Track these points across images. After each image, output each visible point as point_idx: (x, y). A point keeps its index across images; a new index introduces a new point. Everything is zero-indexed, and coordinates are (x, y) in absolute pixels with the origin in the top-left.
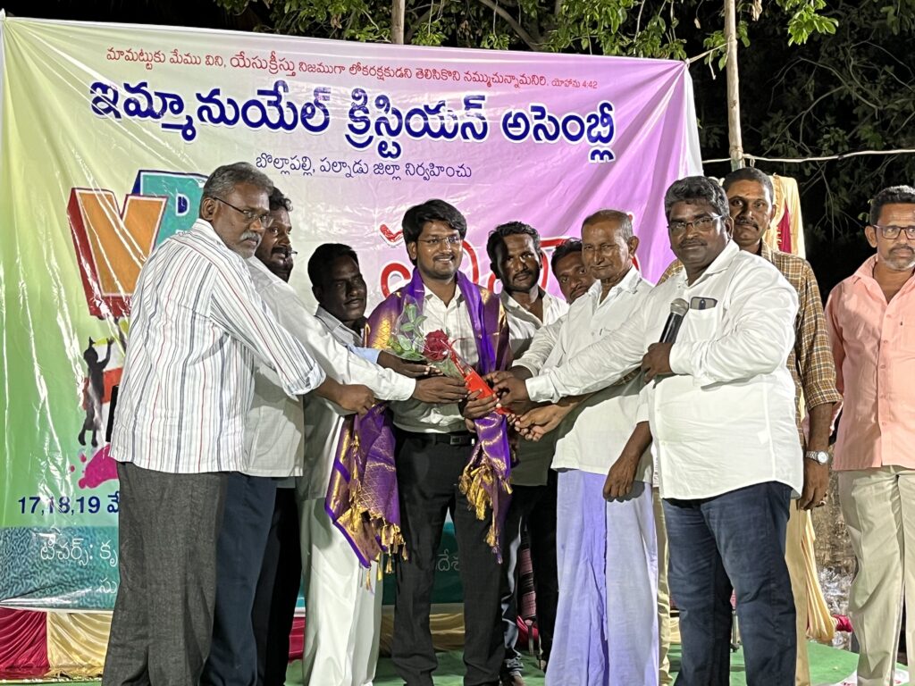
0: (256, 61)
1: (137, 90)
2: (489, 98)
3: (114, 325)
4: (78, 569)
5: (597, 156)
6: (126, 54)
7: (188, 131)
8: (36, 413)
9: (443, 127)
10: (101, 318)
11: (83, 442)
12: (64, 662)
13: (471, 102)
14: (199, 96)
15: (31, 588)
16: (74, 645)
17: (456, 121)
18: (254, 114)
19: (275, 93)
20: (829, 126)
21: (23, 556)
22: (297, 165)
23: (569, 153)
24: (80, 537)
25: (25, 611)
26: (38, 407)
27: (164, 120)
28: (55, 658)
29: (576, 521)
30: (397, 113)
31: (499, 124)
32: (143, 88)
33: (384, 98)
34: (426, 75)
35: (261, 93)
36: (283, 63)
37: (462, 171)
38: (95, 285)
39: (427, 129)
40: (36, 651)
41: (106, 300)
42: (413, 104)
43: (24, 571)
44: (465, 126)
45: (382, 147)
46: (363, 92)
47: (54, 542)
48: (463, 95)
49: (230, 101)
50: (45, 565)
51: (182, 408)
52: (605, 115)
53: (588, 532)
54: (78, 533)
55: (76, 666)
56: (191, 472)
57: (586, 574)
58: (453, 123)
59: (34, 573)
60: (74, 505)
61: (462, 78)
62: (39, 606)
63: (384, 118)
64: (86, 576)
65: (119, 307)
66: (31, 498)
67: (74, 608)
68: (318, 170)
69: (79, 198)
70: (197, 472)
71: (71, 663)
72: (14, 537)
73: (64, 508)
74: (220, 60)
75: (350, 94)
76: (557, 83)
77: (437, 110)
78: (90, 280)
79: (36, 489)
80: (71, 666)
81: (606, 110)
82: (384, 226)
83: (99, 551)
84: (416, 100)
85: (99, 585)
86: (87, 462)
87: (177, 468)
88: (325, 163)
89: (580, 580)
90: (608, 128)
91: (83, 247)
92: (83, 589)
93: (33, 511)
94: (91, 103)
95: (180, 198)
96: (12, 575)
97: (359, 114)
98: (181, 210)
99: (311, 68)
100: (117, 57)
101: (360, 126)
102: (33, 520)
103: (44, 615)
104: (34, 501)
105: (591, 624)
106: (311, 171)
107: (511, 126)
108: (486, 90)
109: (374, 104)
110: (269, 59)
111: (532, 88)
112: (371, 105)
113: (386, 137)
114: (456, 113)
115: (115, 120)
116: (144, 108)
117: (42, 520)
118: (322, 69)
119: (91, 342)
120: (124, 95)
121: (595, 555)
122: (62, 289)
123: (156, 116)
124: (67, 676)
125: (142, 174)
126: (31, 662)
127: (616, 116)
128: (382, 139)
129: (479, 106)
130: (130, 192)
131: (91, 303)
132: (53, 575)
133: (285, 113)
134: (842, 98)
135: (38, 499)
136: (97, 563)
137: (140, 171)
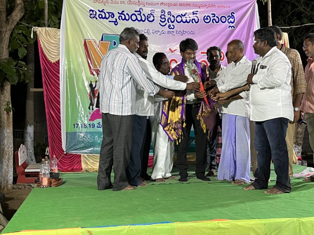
0: (134, 2)
1: (102, 11)
2: (200, 11)
3: (97, 77)
4: (89, 143)
5: (230, 27)
6: (98, 1)
7: (116, 23)
8: (77, 101)
9: (186, 20)
10: (94, 75)
11: (90, 109)
12: (86, 168)
13: (194, 13)
14: (118, 13)
15: (77, 148)
16: (89, 163)
17: (190, 18)
18: (134, 18)
19: (140, 11)
20: (295, 20)
21: (75, 139)
22: (146, 32)
23: (222, 27)
24: (90, 134)
25: (75, 154)
26: (77, 99)
27: (109, 20)
28: (84, 167)
29: (227, 128)
30: (173, 16)
31: (202, 19)
32: (103, 11)
33: (170, 12)
34: (182, 5)
35: (136, 11)
36: (142, 3)
37: (192, 33)
38: (91, 66)
39: (182, 21)
40: (79, 165)
41: (95, 70)
42: (178, 14)
43: (75, 143)
44: (192, 20)
45: (169, 26)
46: (164, 10)
47: (83, 136)
48: (192, 11)
49: (127, 14)
50: (81, 142)
51: (123, 98)
52: (232, 16)
53: (230, 131)
54: (89, 133)
55: (89, 169)
56: (126, 115)
57: (229, 143)
58: (189, 19)
59: (78, 144)
60: (88, 126)
61: (192, 6)
62: (79, 153)
63: (170, 18)
64: (92, 145)
65: (98, 72)
66: (76, 124)
67: (88, 153)
68: (152, 33)
69: (87, 42)
70: (127, 115)
71: (88, 168)
72: (72, 134)
73: (85, 127)
74: (124, 3)
75: (160, 11)
76: (219, 6)
77: (185, 15)
78: (90, 65)
79: (77, 122)
80: (88, 169)
81: (233, 14)
82: (170, 48)
83: (95, 138)
84: (179, 12)
85: (95, 147)
86: (91, 115)
87: (122, 114)
88: (153, 31)
89: (228, 145)
90: (233, 19)
91: (88, 56)
92: (91, 148)
93: (77, 128)
94: (89, 15)
95: (114, 42)
96: (72, 144)
97: (163, 17)
98: (115, 45)
99: (149, 4)
100: (96, 2)
101: (163, 20)
102: (77, 130)
103: (81, 155)
104: (77, 125)
105: (231, 156)
106: (150, 33)
107: (206, 19)
108: (199, 9)
109: (167, 14)
110: (138, 2)
111: (211, 8)
112: (166, 14)
113: (170, 23)
114: (190, 16)
115: (96, 20)
116: (104, 16)
117: (79, 130)
118: (152, 4)
119: (91, 82)
120: (98, 13)
121: (232, 138)
122: (83, 67)
123: (107, 19)
124: (87, 171)
125: (104, 35)
126: (77, 168)
127: (236, 16)
128: (169, 24)
129: (197, 14)
130: (100, 40)
131: (91, 71)
132: (83, 145)
133: (142, 17)
134: (299, 12)
135: (78, 124)
136: (94, 141)
137: (103, 34)
